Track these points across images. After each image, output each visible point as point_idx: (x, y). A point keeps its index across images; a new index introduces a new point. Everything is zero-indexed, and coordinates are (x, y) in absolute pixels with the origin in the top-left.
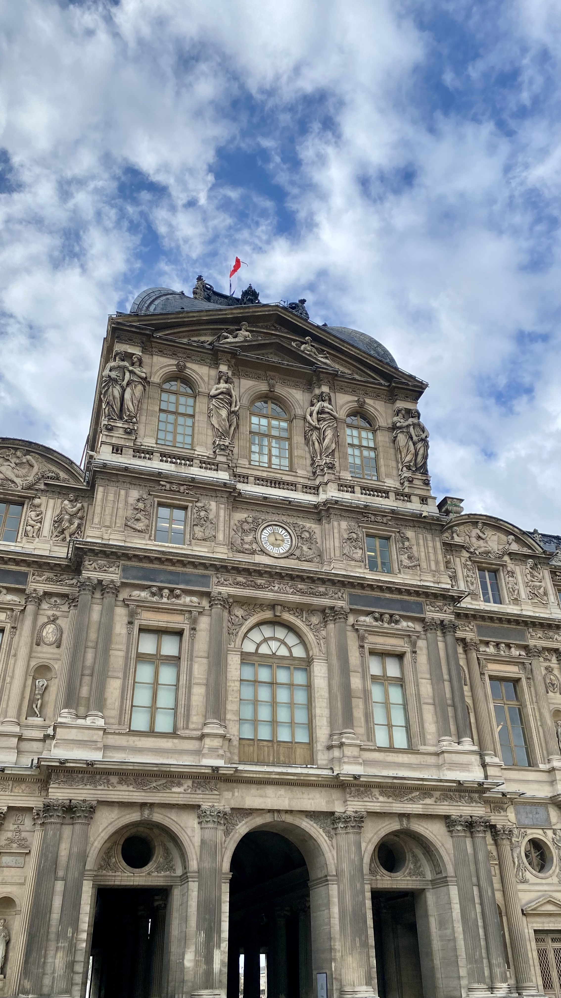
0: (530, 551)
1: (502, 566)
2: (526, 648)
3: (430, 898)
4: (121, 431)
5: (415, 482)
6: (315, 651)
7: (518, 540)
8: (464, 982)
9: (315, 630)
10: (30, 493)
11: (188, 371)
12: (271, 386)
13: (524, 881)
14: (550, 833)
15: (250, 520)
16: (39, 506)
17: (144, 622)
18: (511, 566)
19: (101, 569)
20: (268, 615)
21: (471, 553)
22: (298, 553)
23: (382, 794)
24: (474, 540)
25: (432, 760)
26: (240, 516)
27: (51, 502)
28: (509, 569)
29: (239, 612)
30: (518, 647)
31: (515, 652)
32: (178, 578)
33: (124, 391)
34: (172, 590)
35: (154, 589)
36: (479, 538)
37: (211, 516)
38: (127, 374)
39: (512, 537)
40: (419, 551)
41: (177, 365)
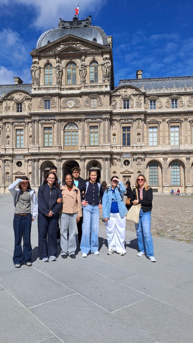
0: (139, 93)
1: (130, 98)
2: (133, 119)
4: (36, 83)
5: (106, 81)
6: (79, 128)
7: (136, 90)
9: (79, 124)
11: (50, 62)
12: (71, 60)
13: (122, 167)
14: (130, 159)
15: (65, 100)
16: (25, 104)
17: (44, 127)
19: (35, 117)
20: (69, 122)
21: (122, 96)
22: (75, 106)
24: (123, 92)
25: (101, 147)
26: (63, 99)
27: (27, 102)
28: (132, 99)
30: (130, 119)
32: (49, 117)
33: (35, 73)
34: (48, 119)
35: (45, 120)
36: (125, 92)
37: (55, 102)
39: (134, 89)
40: (103, 101)
41: (47, 61)
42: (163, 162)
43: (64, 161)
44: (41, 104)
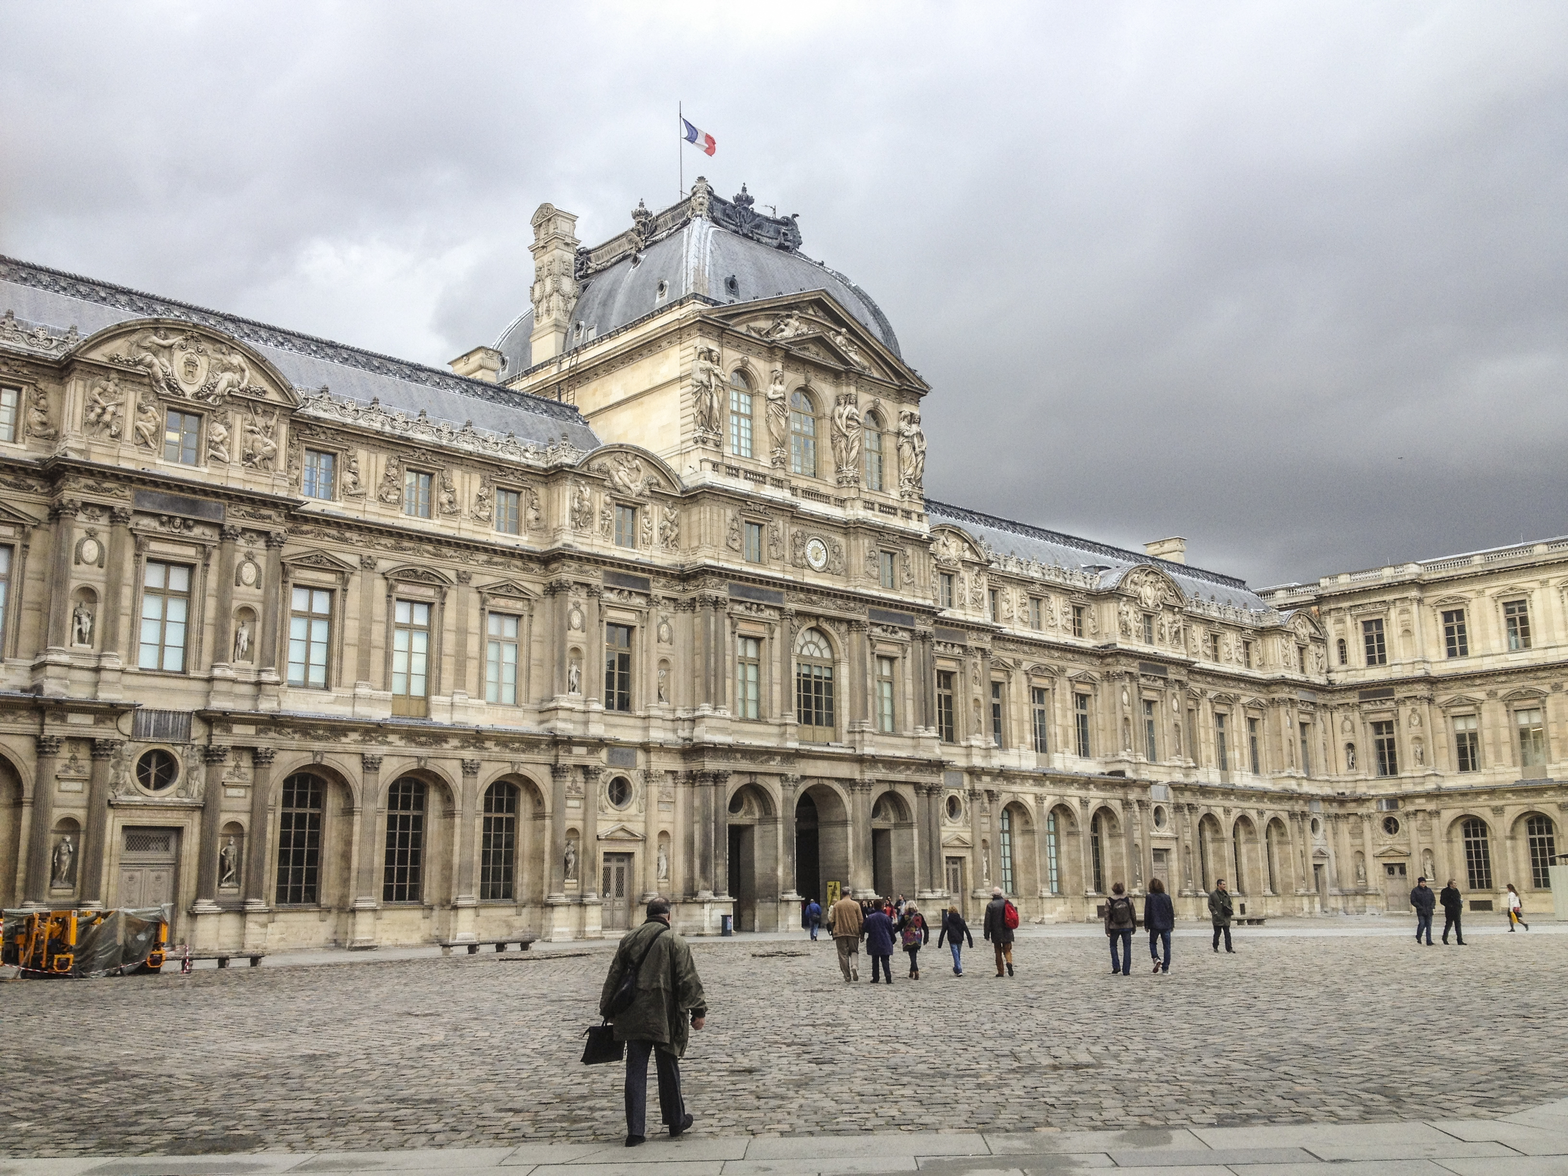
0: (978, 559)
1: (956, 572)
2: (963, 647)
3: (893, 835)
4: (713, 444)
6: (841, 655)
7: (970, 547)
8: (917, 888)
9: (842, 638)
10: (641, 499)
11: (750, 367)
12: (808, 381)
13: (944, 825)
14: (962, 792)
15: (800, 534)
16: (648, 513)
17: (742, 632)
18: (963, 573)
19: (717, 587)
20: (813, 624)
21: (938, 560)
22: (831, 567)
23: (884, 767)
24: (940, 547)
25: (909, 742)
26: (794, 531)
27: (656, 508)
28: (961, 575)
29: (796, 622)
30: (960, 646)
31: (957, 650)
32: (762, 594)
33: (712, 397)
34: (758, 605)
35: (748, 605)
36: (945, 545)
37: (780, 536)
38: (713, 378)
39: (966, 545)
40: (914, 569)
41: (742, 360)
42: (1035, 809)
43: (802, 788)
44: (735, 536)
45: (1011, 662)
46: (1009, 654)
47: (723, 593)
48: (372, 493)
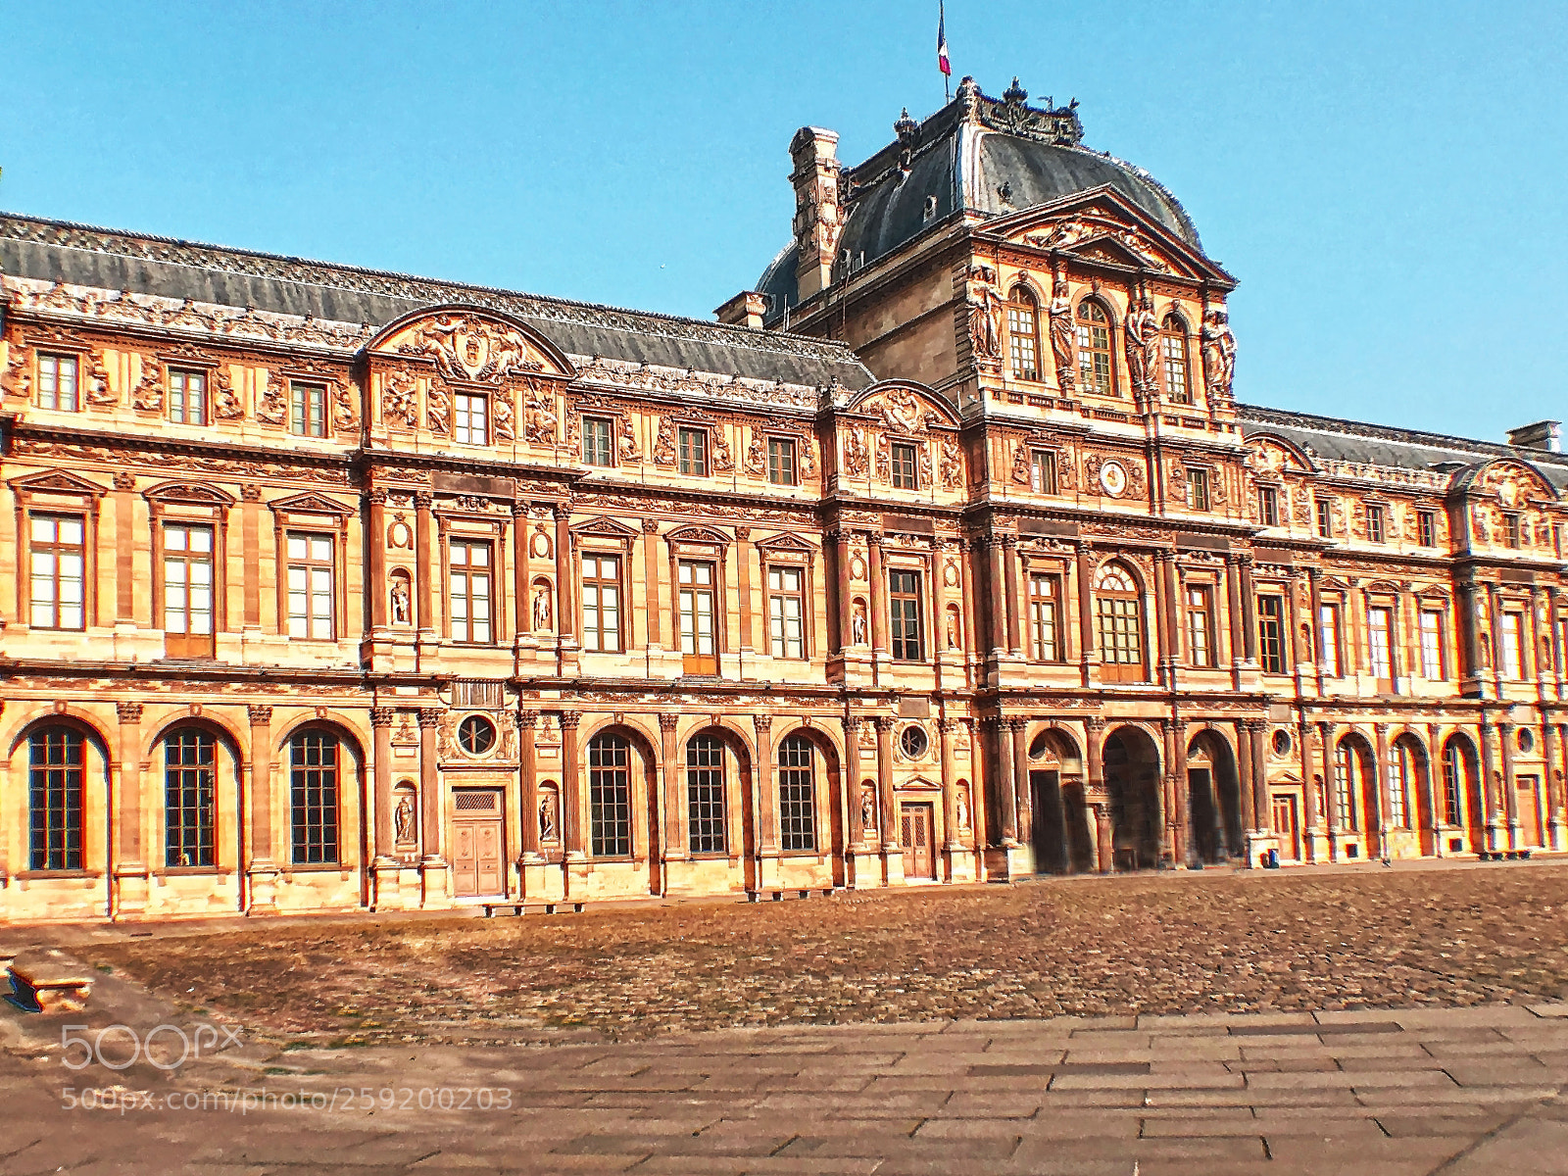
0: (1301, 468)
1: (1278, 485)
2: (1288, 569)
3: (1212, 774)
6: (1146, 585)
7: (1293, 456)
9: (1147, 568)
10: (918, 437)
11: (1029, 281)
14: (1290, 726)
15: (1094, 459)
16: (927, 451)
17: (1033, 569)
18: (1284, 486)
19: (1004, 524)
20: (1113, 555)
21: (1256, 474)
22: (1131, 492)
23: (1199, 704)
24: (1258, 460)
25: (1228, 676)
26: (1086, 455)
28: (1282, 488)
29: (1093, 554)
30: (1283, 568)
31: (1280, 572)
32: (1055, 528)
33: (989, 319)
34: (1050, 539)
35: (1041, 540)
36: (1262, 456)
37: (1072, 463)
38: (989, 299)
40: (1226, 485)
41: (1020, 275)
42: (1375, 739)
43: (1109, 730)
44: (1021, 468)
45: (1345, 580)
46: (1343, 571)
47: (1012, 529)
48: (647, 456)
